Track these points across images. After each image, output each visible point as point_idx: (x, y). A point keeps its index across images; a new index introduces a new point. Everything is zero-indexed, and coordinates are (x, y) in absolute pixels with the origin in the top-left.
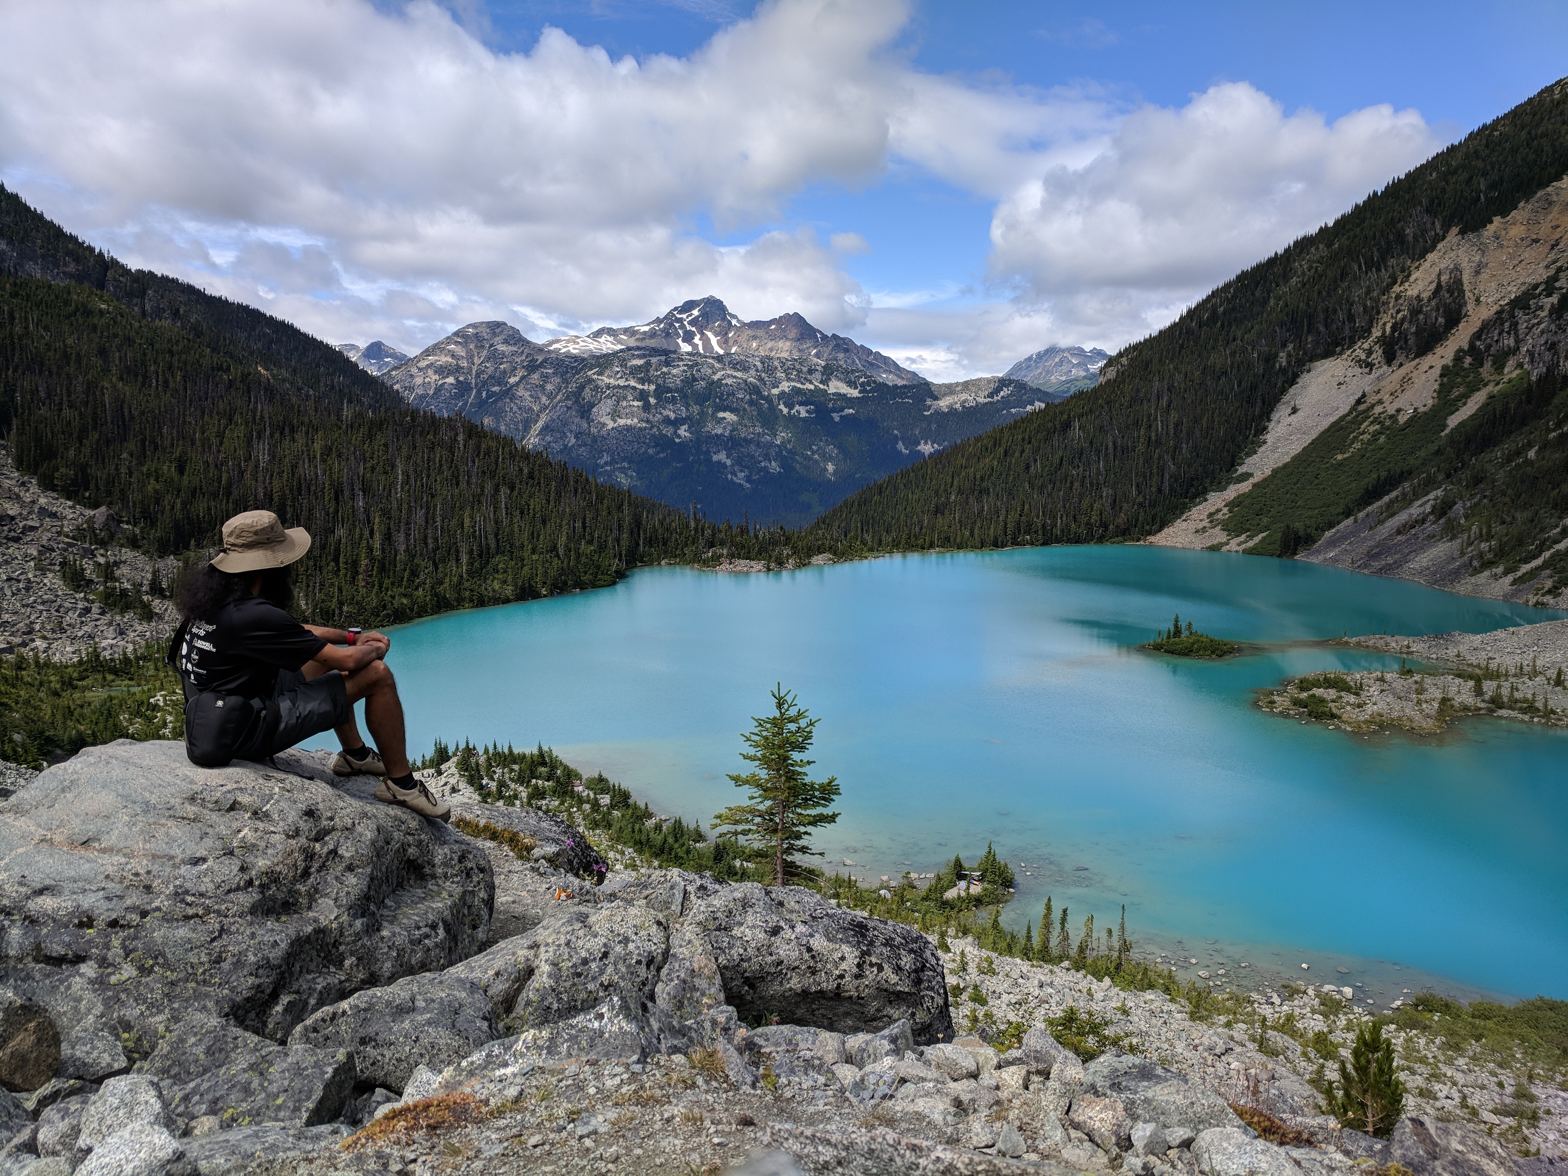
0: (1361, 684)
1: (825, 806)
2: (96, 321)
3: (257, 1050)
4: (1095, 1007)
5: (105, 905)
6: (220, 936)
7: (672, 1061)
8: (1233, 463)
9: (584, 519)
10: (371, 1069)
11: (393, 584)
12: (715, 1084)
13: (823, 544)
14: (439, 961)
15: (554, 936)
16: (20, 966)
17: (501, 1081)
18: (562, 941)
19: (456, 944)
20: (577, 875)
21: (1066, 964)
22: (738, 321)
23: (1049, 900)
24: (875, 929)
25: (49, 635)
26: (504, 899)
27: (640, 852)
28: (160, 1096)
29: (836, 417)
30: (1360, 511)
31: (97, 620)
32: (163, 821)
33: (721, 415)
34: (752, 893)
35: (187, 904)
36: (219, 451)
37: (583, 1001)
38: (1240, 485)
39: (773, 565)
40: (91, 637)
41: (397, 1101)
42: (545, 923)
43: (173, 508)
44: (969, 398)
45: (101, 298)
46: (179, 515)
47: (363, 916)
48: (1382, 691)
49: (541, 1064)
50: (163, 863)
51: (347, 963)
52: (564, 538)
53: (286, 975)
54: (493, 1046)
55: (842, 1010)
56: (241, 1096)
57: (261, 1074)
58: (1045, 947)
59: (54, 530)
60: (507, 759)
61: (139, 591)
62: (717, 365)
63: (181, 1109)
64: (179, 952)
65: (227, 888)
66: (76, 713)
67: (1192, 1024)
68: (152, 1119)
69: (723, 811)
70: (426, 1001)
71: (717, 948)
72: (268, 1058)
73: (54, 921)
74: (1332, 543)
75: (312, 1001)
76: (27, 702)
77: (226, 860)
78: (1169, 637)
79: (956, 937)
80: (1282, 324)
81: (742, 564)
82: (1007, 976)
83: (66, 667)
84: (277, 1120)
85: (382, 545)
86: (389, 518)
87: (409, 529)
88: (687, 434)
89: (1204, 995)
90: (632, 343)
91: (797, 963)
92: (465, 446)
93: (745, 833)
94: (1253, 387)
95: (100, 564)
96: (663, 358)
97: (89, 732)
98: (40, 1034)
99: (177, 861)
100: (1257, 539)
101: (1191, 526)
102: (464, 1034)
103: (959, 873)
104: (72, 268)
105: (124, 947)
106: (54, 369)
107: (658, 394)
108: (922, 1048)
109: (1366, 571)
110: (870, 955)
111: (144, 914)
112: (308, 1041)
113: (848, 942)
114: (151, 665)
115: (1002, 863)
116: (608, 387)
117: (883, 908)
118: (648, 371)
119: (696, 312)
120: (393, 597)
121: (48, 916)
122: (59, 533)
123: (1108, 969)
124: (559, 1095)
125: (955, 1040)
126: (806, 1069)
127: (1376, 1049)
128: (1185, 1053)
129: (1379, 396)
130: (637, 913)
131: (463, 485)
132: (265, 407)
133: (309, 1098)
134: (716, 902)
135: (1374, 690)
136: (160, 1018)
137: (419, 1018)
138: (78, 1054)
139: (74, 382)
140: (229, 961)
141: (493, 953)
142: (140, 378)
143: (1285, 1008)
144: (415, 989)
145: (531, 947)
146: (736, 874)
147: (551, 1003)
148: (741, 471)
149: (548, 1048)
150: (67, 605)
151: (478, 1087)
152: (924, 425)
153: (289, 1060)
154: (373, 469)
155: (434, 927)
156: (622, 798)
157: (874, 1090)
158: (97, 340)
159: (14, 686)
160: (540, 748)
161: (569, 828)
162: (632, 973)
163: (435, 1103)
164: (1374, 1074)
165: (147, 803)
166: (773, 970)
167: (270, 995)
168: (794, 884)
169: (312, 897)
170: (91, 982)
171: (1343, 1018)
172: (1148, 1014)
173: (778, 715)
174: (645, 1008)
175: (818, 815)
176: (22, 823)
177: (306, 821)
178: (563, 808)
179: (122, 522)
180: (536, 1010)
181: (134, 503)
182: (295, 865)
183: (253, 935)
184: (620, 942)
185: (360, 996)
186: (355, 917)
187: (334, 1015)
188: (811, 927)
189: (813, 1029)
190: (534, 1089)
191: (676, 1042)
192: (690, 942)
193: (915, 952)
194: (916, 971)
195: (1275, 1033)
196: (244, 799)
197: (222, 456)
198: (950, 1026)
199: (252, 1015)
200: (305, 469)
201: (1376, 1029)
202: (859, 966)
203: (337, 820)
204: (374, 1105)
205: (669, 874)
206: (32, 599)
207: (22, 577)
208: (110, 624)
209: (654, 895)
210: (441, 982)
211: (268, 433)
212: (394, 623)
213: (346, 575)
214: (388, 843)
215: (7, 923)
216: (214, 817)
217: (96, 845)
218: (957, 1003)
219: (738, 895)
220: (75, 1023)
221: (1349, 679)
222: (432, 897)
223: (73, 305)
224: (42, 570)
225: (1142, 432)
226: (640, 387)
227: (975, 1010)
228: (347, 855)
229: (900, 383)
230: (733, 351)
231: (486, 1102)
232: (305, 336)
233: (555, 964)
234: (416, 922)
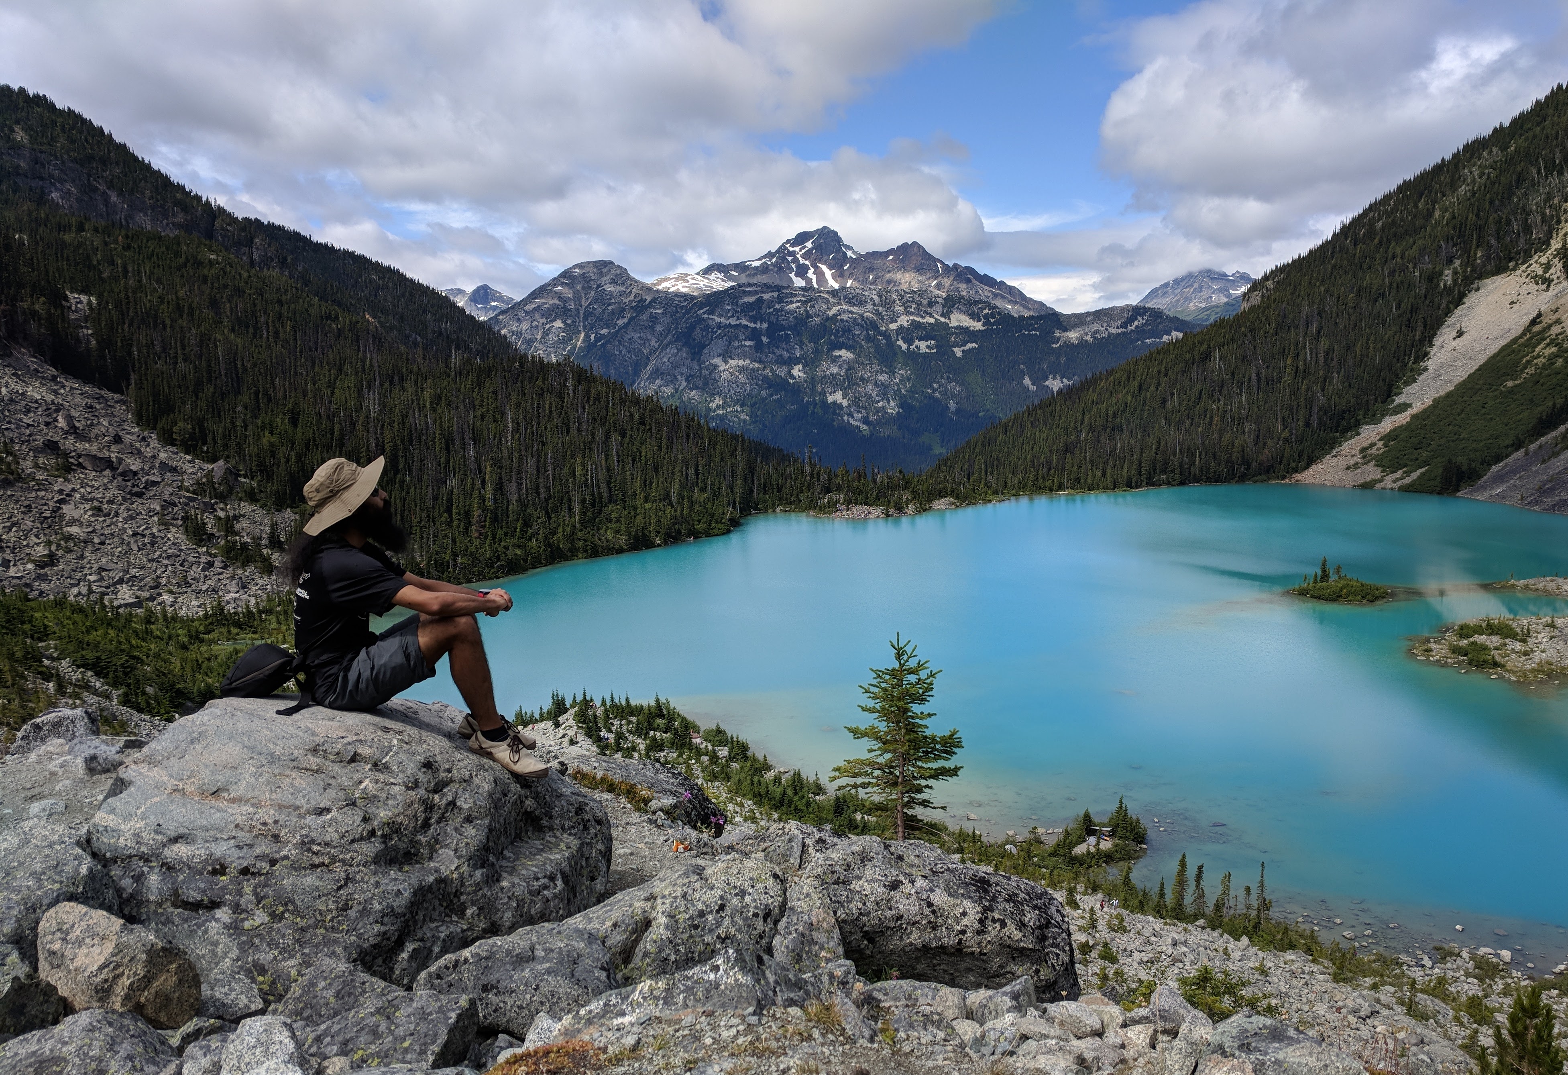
0: (1528, 630)
1: (947, 759)
2: (205, 272)
3: (384, 995)
4: (1231, 966)
5: (236, 853)
6: (346, 884)
7: (788, 1014)
8: (1389, 393)
9: (697, 465)
10: (494, 1015)
11: (506, 534)
12: (831, 1037)
13: (944, 488)
14: (558, 912)
15: (670, 889)
16: (160, 911)
17: (618, 1030)
18: (679, 893)
19: (575, 896)
20: (695, 827)
21: (1201, 922)
22: (854, 252)
23: (1184, 856)
24: (997, 884)
25: (175, 589)
26: (622, 851)
27: (759, 804)
28: (293, 1036)
29: (959, 352)
30: (1532, 442)
31: (220, 574)
32: (288, 772)
33: (837, 353)
34: (871, 847)
35: (314, 853)
36: (330, 402)
37: (700, 954)
38: (1396, 417)
39: (891, 511)
40: (215, 591)
41: (520, 1046)
42: (661, 874)
43: (288, 461)
44: (1102, 329)
45: (210, 249)
46: (294, 468)
47: (482, 867)
48: (1552, 638)
49: (658, 1014)
50: (290, 813)
51: (469, 912)
52: (677, 486)
53: (410, 923)
54: (611, 995)
55: (963, 965)
56: (370, 1038)
57: (388, 1018)
58: (1179, 904)
59: (175, 484)
60: (625, 711)
61: (259, 545)
62: (832, 300)
63: (314, 1049)
64: (308, 899)
65: (351, 837)
66: (204, 666)
67: (1335, 985)
68: (287, 1058)
69: (842, 764)
70: (545, 950)
71: (835, 902)
72: (395, 1002)
73: (190, 868)
74: (1500, 478)
75: (436, 949)
76: (157, 656)
77: (349, 811)
78: (1315, 582)
79: (1085, 893)
80: (1448, 239)
81: (858, 510)
82: (1139, 933)
83: (193, 621)
84: (405, 1062)
85: (494, 495)
86: (501, 467)
87: (521, 479)
88: (801, 374)
89: (1348, 956)
90: (744, 279)
91: (917, 918)
92: (574, 391)
93: (864, 785)
94: (1414, 310)
95: (220, 518)
96: (775, 294)
97: (217, 684)
98: (181, 975)
99: (303, 811)
100: (1415, 475)
101: (1342, 462)
102: (583, 983)
103: (1088, 827)
104: (180, 218)
105: (256, 894)
106: (168, 322)
107: (770, 332)
108: (1045, 1005)
109: (1536, 508)
110: (992, 911)
111: (273, 862)
112: (432, 987)
113: (970, 897)
114: (273, 618)
115: (1134, 817)
116: (719, 326)
117: (1009, 863)
118: (760, 308)
119: (809, 245)
120: (506, 548)
121: (184, 863)
122: (180, 488)
123: (1245, 928)
124: (675, 1045)
125: (1081, 998)
126: (925, 1024)
127: (1535, 1015)
128: (1328, 1016)
129: (1557, 316)
130: (754, 865)
131: (574, 432)
132: (375, 356)
133: (434, 1042)
134: (834, 855)
135: (1543, 637)
136: (291, 963)
137: (539, 967)
138: (217, 995)
139: (188, 335)
140: (355, 909)
141: (610, 905)
142: (251, 330)
143: (1436, 970)
144: (535, 939)
145: (647, 899)
146: (857, 827)
147: (669, 955)
148: (859, 412)
149: (664, 998)
150: (190, 559)
151: (596, 1035)
152: (1052, 359)
153: (415, 1005)
154: (483, 417)
155: (552, 878)
156: (741, 750)
157: (995, 1046)
158: (208, 292)
159: (144, 640)
160: (657, 700)
161: (687, 780)
162: (749, 926)
163: (555, 1049)
164: (1532, 1041)
165: (272, 754)
166: (893, 925)
167: (396, 942)
168: (915, 838)
169: (434, 846)
170: (227, 927)
171: (1500, 982)
172: (1288, 975)
173: (897, 666)
174: (760, 961)
175: (939, 769)
176: (156, 774)
177: (424, 773)
178: (681, 760)
179: (240, 476)
180: (653, 961)
181: (251, 456)
182: (415, 816)
183: (377, 884)
184: (736, 895)
185: (481, 944)
186: (475, 867)
187: (457, 962)
188: (932, 881)
189: (933, 985)
190: (651, 1039)
191: (792, 995)
192: (808, 895)
193: (1039, 909)
194: (1040, 927)
195: (1426, 996)
196: (364, 751)
197: (333, 406)
198: (1076, 983)
199: (380, 961)
200: (416, 419)
201: (1535, 994)
202: (981, 921)
203: (455, 772)
204: (497, 1050)
205: (787, 826)
206: (157, 553)
207: (147, 532)
208: (232, 578)
209: (772, 848)
210: (559, 933)
211: (377, 383)
212: (508, 574)
213: (459, 526)
214: (505, 795)
215: (146, 869)
216: (337, 768)
217: (226, 795)
218: (1086, 960)
219: (856, 848)
220: (213, 966)
221: (1514, 625)
222: (551, 849)
223: (184, 257)
224: (165, 524)
225: (1289, 361)
226: (752, 325)
227: (1105, 968)
228: (466, 806)
229: (1027, 314)
230: (848, 285)
231: (605, 1050)
232: (412, 281)
233: (672, 916)
234: (535, 873)
